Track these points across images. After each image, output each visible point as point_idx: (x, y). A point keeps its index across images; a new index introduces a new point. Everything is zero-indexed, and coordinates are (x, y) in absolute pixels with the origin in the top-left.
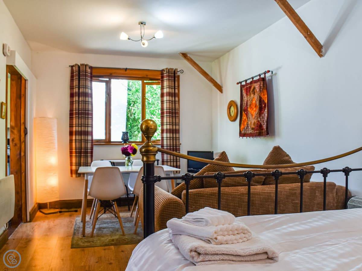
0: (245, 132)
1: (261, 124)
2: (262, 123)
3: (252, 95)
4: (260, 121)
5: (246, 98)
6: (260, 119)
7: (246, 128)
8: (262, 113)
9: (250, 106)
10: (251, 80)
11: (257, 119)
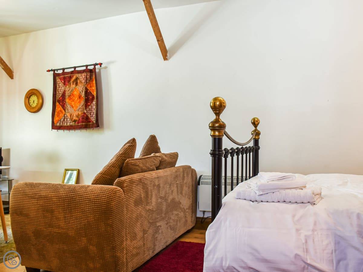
0: (61, 124)
1: (87, 116)
2: (89, 116)
3: (73, 86)
4: (87, 114)
5: (63, 88)
6: (87, 110)
7: (62, 120)
8: (89, 105)
9: (68, 97)
10: (73, 69)
11: (83, 111)
